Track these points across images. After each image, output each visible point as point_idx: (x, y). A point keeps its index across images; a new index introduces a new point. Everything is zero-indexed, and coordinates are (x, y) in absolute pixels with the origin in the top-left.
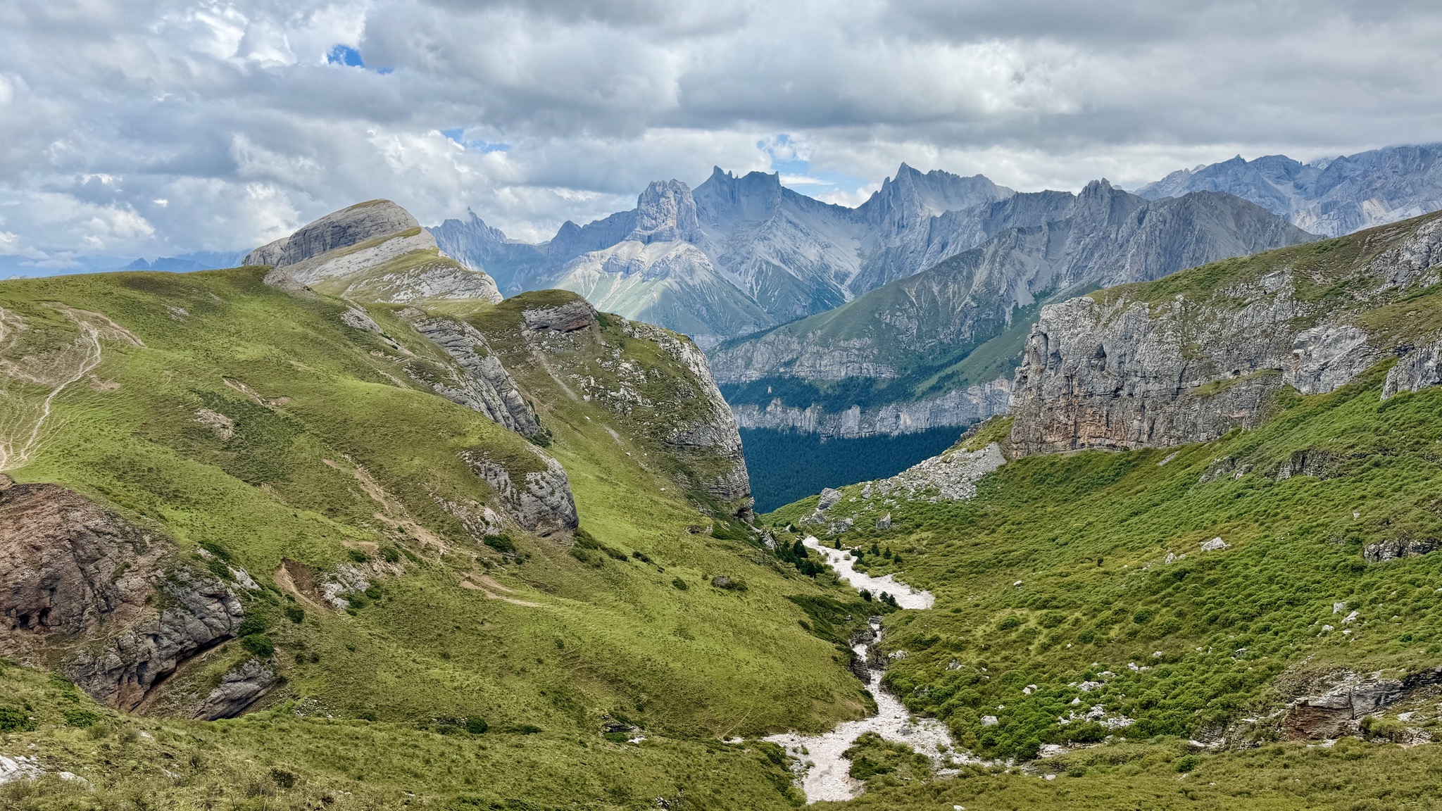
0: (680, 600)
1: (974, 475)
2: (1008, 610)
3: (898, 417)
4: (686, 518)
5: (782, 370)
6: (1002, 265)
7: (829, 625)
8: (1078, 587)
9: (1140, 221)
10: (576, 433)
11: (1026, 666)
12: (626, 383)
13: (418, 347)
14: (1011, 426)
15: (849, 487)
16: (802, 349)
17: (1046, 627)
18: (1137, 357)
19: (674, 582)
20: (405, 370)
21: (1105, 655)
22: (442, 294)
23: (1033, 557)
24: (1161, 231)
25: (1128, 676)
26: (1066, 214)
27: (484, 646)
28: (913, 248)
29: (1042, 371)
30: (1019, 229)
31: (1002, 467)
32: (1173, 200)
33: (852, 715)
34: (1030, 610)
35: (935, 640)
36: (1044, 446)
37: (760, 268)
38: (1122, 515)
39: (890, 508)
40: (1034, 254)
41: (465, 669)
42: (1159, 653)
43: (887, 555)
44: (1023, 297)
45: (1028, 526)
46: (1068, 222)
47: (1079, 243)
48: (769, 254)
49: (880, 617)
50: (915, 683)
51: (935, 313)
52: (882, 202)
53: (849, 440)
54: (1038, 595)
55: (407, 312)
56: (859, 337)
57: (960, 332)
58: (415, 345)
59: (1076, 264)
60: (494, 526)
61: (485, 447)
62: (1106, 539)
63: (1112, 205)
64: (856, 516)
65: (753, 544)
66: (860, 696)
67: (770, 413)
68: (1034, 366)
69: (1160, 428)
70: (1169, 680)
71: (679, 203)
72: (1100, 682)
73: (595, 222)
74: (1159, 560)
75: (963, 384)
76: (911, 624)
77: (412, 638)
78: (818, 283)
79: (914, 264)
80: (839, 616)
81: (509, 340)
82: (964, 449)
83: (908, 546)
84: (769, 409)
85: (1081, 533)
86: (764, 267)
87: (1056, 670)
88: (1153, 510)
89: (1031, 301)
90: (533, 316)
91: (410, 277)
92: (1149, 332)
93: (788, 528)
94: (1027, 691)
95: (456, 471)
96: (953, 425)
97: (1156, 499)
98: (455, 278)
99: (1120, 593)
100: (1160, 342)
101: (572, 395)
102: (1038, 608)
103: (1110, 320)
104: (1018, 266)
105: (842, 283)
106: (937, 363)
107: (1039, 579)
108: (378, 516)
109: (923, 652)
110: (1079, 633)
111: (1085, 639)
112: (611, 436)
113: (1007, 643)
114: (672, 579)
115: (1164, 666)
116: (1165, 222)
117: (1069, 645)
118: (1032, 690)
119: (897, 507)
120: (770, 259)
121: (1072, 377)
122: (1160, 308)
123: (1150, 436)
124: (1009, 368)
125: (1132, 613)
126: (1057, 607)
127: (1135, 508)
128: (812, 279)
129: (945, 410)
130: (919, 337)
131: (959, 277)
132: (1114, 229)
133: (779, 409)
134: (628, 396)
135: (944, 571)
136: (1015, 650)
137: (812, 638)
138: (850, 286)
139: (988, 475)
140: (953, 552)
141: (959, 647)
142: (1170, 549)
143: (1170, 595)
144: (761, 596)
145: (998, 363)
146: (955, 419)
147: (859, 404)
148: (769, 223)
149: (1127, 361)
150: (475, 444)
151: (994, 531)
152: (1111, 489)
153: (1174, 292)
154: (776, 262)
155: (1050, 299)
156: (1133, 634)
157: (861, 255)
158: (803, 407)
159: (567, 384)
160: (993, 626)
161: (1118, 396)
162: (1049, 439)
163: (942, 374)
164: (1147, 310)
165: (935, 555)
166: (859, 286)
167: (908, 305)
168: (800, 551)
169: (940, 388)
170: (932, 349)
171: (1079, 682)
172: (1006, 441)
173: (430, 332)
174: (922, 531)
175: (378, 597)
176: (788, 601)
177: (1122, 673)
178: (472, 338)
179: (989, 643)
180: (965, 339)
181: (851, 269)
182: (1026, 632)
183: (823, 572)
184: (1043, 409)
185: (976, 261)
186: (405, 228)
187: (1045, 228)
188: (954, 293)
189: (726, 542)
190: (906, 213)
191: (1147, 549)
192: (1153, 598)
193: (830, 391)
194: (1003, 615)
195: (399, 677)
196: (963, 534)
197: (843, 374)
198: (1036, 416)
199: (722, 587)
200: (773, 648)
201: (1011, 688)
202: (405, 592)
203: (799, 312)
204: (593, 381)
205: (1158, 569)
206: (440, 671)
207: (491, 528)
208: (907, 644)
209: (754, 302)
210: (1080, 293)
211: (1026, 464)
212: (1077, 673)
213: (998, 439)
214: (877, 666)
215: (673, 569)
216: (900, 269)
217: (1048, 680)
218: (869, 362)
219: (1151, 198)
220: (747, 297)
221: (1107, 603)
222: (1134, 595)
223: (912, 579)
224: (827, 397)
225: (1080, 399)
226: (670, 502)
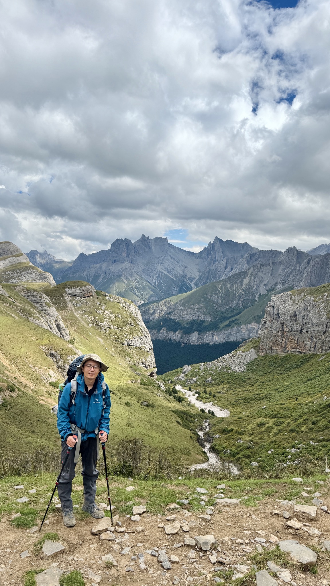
0: (128, 411)
1: (245, 362)
2: (261, 418)
3: (213, 337)
4: (130, 376)
5: (167, 316)
6: (255, 278)
7: (188, 423)
8: (289, 410)
9: (308, 263)
10: (85, 339)
11: (269, 442)
12: (107, 320)
13: (23, 302)
14: (260, 343)
15: (194, 365)
16: (175, 307)
17: (276, 426)
18: (309, 317)
19: (126, 403)
20: (17, 312)
21: (300, 438)
22: (30, 281)
23: (269, 396)
24: (316, 267)
25: (310, 446)
26: (279, 259)
27: (49, 429)
28: (219, 269)
29: (272, 321)
30: (261, 264)
31: (256, 359)
32: (321, 256)
33: (199, 461)
34: (270, 418)
35: (232, 430)
36: (273, 351)
37: (159, 275)
38: (305, 380)
39: (211, 374)
40: (267, 274)
41: (41, 438)
42: (322, 437)
43: (210, 394)
44: (262, 291)
45: (267, 383)
46: (280, 262)
47: (284, 271)
48: (163, 269)
49: (208, 420)
50: (224, 448)
51: (228, 295)
52: (207, 251)
53: (193, 345)
54: (273, 413)
55: (18, 288)
56: (198, 304)
57: (238, 304)
58: (21, 301)
59: (283, 279)
60: (53, 377)
61: (51, 345)
62: (298, 390)
63: (297, 257)
64: (197, 377)
65: (156, 388)
66: (201, 453)
67: (161, 333)
68: (269, 319)
69: (319, 346)
70: (326, 449)
71: (127, 248)
72: (299, 449)
73: (93, 254)
74: (320, 399)
75: (239, 324)
76: (221, 423)
77: (20, 424)
78: (182, 282)
79: (220, 276)
80: (192, 419)
81: (59, 300)
82: (241, 351)
83: (218, 390)
84: (161, 332)
85: (288, 387)
86: (161, 274)
87: (281, 444)
88: (316, 379)
89: (266, 292)
90: (70, 291)
91: (17, 273)
92: (314, 307)
93: (169, 382)
94: (269, 452)
95: (38, 354)
96: (235, 341)
97: (318, 374)
98: (36, 274)
99: (306, 412)
100: (318, 311)
101: (84, 324)
102: (273, 418)
103: (299, 302)
104: (261, 279)
105: (191, 282)
106: (229, 316)
107: (273, 406)
108: (6, 372)
109: (228, 435)
110: (289, 428)
111: (292, 431)
112: (100, 341)
113: (261, 432)
114: (125, 402)
115: (324, 443)
116: (318, 264)
117: (286, 433)
118: (272, 452)
119: (214, 374)
120: (163, 271)
121: (284, 323)
122: (318, 298)
123: (314, 349)
124: (258, 319)
125: (311, 421)
126: (281, 418)
127: (310, 377)
128: (180, 280)
129: (232, 335)
130: (222, 305)
131: (238, 282)
132: (298, 265)
133: (165, 332)
134: (107, 325)
135: (233, 401)
136: (264, 435)
137: (182, 428)
138: (194, 283)
139: (251, 362)
140: (237, 393)
141: (241, 434)
142: (324, 395)
143: (325, 413)
144: (161, 410)
145: (253, 317)
146: (236, 339)
147: (197, 331)
148: (163, 257)
149: (305, 318)
150: (47, 343)
151: (253, 385)
152: (299, 369)
153: (323, 292)
154: (165, 272)
155: (273, 292)
156: (311, 429)
157: (199, 271)
158: (175, 331)
159: (82, 319)
160: (255, 425)
161: (302, 332)
162: (274, 348)
163: (231, 320)
164: (313, 299)
165: (229, 395)
166: (198, 284)
167: (218, 292)
168: (175, 391)
169: (230, 326)
170: (227, 310)
171: (290, 449)
172: (258, 348)
173: (27, 296)
174: (224, 384)
175: (7, 407)
176: (172, 412)
177: (307, 445)
178: (45, 299)
179: (254, 432)
180: (240, 307)
181: (195, 277)
182: (269, 427)
183: (184, 401)
184: (272, 336)
185: (244, 276)
186: (16, 253)
187: (271, 264)
188: (236, 288)
189: (146, 387)
190: (217, 256)
191: (315, 394)
192: (319, 414)
193: (186, 325)
194: (259, 420)
195: (15, 440)
196: (241, 386)
197: (191, 318)
198: (269, 339)
199: (145, 406)
200: (166, 432)
201: (263, 451)
202: (17, 404)
203: (174, 293)
204: (93, 318)
205: (320, 402)
206: (31, 439)
207: (52, 378)
208: (220, 432)
209: (156, 288)
210: (286, 290)
211: (266, 358)
212: (289, 445)
213: (254, 347)
214: (208, 441)
215: (125, 397)
216: (214, 278)
217: (278, 448)
218: (202, 314)
219: (313, 254)
220: (153, 286)
221: (300, 416)
222: (311, 413)
223: (220, 404)
224: (185, 327)
225: (287, 332)
226: (123, 369)
